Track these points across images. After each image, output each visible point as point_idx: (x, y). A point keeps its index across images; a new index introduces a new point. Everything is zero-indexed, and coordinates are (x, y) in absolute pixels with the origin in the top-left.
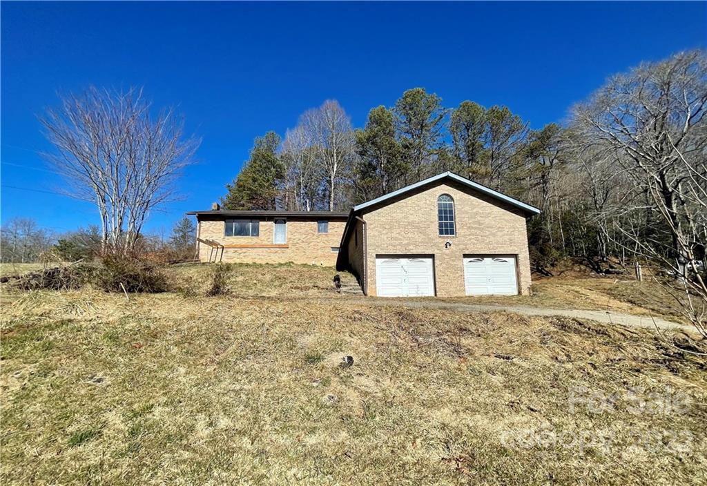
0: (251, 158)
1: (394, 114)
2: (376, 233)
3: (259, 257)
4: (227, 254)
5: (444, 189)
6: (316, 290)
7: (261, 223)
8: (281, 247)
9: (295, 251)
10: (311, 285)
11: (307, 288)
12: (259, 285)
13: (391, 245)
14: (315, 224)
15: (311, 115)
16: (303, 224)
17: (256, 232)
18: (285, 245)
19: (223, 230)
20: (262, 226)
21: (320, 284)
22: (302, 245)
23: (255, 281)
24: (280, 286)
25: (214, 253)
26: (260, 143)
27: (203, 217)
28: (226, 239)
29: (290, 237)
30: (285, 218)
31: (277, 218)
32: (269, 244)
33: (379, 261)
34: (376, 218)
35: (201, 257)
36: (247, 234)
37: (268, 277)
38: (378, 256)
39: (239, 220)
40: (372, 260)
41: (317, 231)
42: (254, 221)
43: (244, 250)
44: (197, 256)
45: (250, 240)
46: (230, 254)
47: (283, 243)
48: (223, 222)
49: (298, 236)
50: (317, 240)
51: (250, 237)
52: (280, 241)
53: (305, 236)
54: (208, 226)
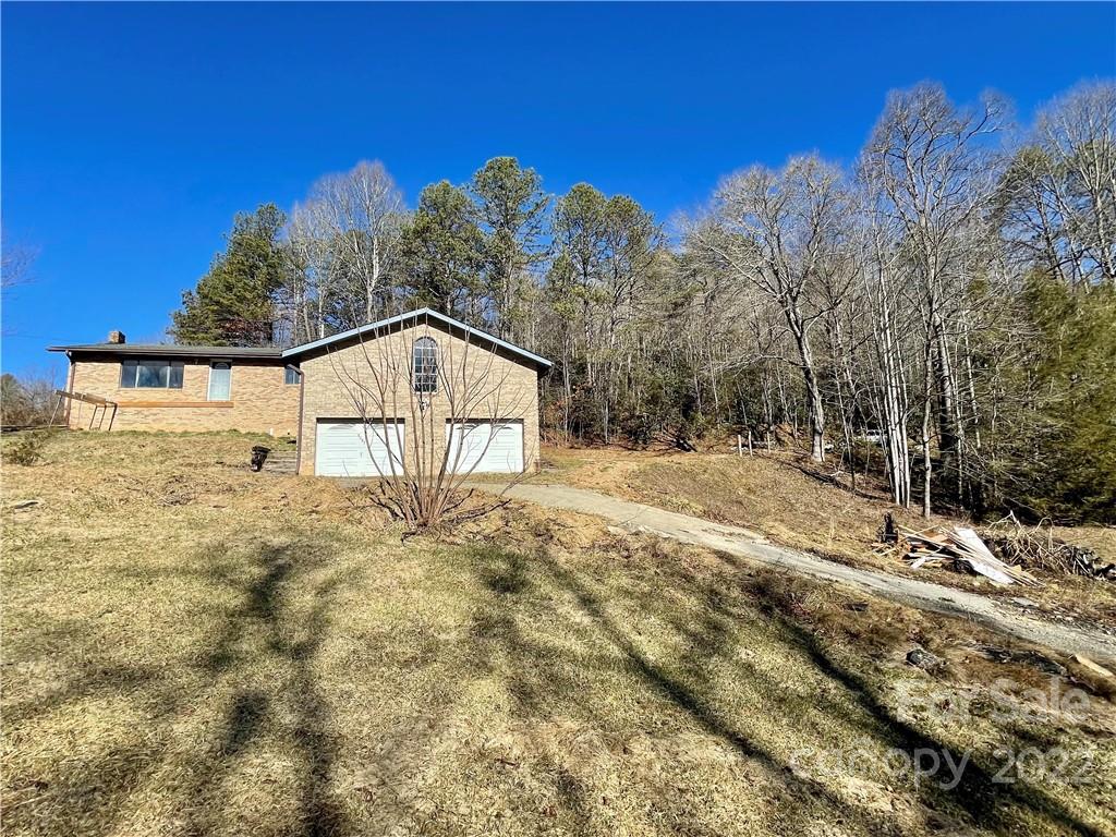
3: (180, 422)
4: (123, 417)
5: (422, 330)
6: (218, 468)
7: (188, 367)
8: (220, 405)
9: (245, 412)
10: (213, 461)
11: (206, 465)
13: (341, 404)
14: (280, 371)
16: (260, 369)
17: (177, 381)
18: (227, 402)
19: (118, 378)
20: (188, 372)
21: (227, 459)
22: (257, 403)
26: (246, 221)
27: (79, 356)
28: (121, 393)
29: (236, 390)
30: (230, 361)
31: (216, 360)
32: (199, 400)
33: (322, 427)
34: (320, 367)
35: (73, 420)
36: (161, 384)
38: (319, 420)
39: (148, 362)
40: (310, 425)
41: (283, 381)
42: (173, 363)
43: (155, 410)
44: (66, 420)
45: (166, 395)
46: (128, 417)
47: (224, 400)
48: (118, 366)
49: (250, 389)
50: (283, 396)
51: (166, 389)
52: (219, 395)
53: (263, 389)
54: (89, 370)
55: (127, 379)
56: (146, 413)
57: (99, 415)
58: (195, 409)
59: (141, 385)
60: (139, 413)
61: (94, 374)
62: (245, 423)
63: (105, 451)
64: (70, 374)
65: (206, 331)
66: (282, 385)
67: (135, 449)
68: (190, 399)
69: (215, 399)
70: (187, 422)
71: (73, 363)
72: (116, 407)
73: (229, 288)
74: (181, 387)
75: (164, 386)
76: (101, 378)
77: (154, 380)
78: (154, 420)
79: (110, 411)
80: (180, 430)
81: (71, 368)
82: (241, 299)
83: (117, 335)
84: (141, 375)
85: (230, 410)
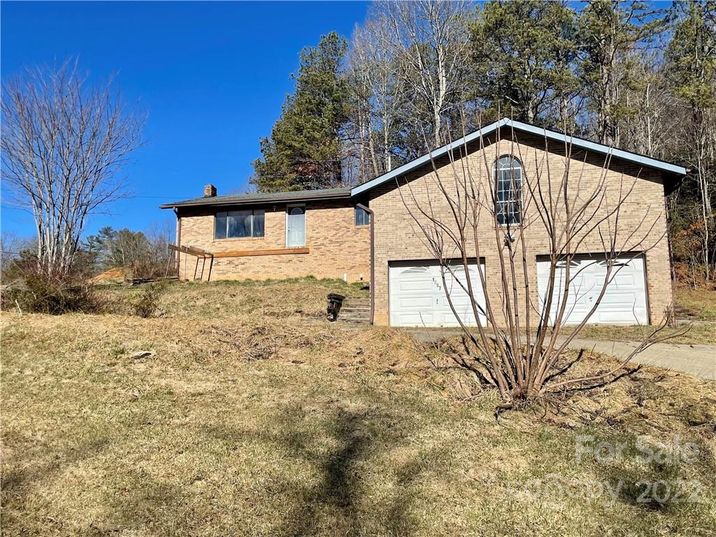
4: (218, 267)
5: (505, 146)
7: (268, 215)
8: (297, 251)
9: (319, 257)
13: (413, 245)
14: (350, 212)
16: (331, 212)
17: (260, 229)
18: (303, 248)
19: (212, 230)
20: (268, 219)
21: (306, 308)
22: (331, 247)
24: (250, 312)
26: (310, 54)
27: (185, 211)
28: (216, 244)
29: (311, 235)
30: (304, 205)
31: (290, 206)
32: (279, 247)
33: (396, 272)
35: (182, 272)
36: (247, 234)
39: (235, 213)
40: (382, 269)
41: (353, 222)
42: (256, 212)
43: (243, 259)
46: (222, 267)
47: (300, 245)
48: (212, 217)
49: (323, 233)
50: (355, 238)
51: (251, 238)
52: (296, 242)
53: (334, 232)
54: (191, 224)
55: (220, 232)
56: (236, 263)
57: (200, 267)
58: (276, 257)
59: (231, 235)
60: (230, 262)
61: (195, 227)
62: (321, 269)
63: (205, 301)
64: (177, 229)
65: (282, 177)
66: (353, 227)
67: (227, 298)
68: (273, 247)
69: (293, 245)
70: (269, 270)
71: (179, 218)
72: (213, 258)
73: (299, 130)
74: (263, 235)
75: (250, 236)
76: (200, 231)
77: (240, 230)
78: (243, 269)
79: (208, 261)
80: (263, 278)
81: (178, 223)
82: (311, 140)
83: (210, 189)
84: (230, 226)
85: (305, 255)
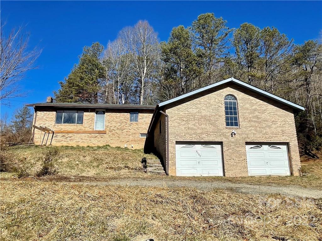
0: (80, 62)
1: (191, 32)
2: (176, 124)
3: (82, 141)
4: (56, 138)
5: (229, 90)
6: (127, 170)
7: (85, 114)
8: (100, 132)
9: (111, 136)
10: (122, 166)
11: (120, 169)
12: (80, 165)
13: (188, 133)
14: (128, 115)
15: (127, 31)
16: (118, 114)
17: (80, 120)
18: (103, 131)
19: (54, 119)
20: (86, 116)
21: (130, 165)
22: (118, 131)
23: (77, 162)
24: (98, 166)
25: (46, 137)
26: (88, 51)
27: (39, 108)
28: (56, 126)
29: (107, 125)
30: (104, 110)
31: (97, 110)
32: (91, 130)
33: (178, 147)
34: (177, 112)
35: (35, 140)
36: (73, 122)
37: (88, 159)
38: (178, 143)
39: (68, 111)
40: (172, 145)
41: (129, 120)
42: (79, 112)
43: (70, 135)
44: (32, 139)
45: (75, 127)
46: (59, 138)
47: (102, 129)
48: (55, 113)
49: (114, 124)
50: (130, 128)
52: (99, 127)
53: (120, 124)
54: (42, 115)
55: (58, 120)
56: (66, 136)
58: (88, 135)
59: (64, 122)
60: (63, 136)
61: (44, 117)
62: (112, 141)
64: (34, 117)
66: (129, 122)
68: (87, 129)
69: (98, 129)
70: (84, 141)
71: (36, 112)
72: (53, 133)
74: (82, 123)
75: (75, 123)
76: (47, 119)
77: (69, 120)
78: (70, 140)
79: (51, 135)
81: (35, 114)
83: (50, 99)
84: (64, 118)
85: (104, 135)
